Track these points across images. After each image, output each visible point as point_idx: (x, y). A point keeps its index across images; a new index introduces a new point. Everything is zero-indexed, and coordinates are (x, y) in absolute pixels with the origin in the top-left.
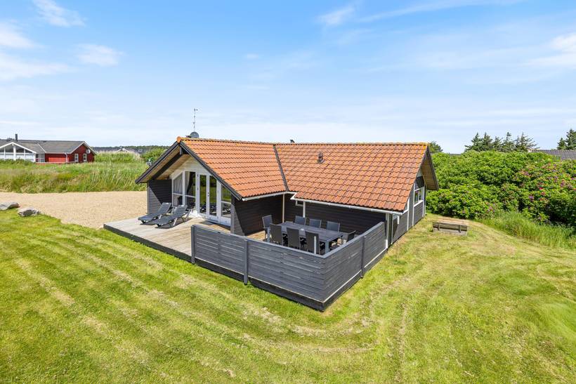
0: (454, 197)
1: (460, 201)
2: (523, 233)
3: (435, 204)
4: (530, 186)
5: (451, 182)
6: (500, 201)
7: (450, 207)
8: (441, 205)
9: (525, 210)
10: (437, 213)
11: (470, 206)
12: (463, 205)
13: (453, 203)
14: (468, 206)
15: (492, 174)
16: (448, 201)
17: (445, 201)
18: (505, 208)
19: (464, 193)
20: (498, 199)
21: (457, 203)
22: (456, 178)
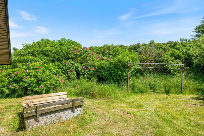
0: (28, 74)
1: (36, 77)
2: (100, 94)
3: (4, 86)
4: (80, 61)
5: (19, 62)
6: (64, 74)
7: (25, 85)
8: (14, 86)
9: (81, 77)
10: (8, 96)
11: (45, 81)
12: (39, 81)
13: (28, 80)
14: (43, 81)
15: (55, 53)
16: (21, 80)
17: (18, 80)
18: (69, 78)
19: (36, 69)
20: (62, 73)
21: (33, 79)
22: (25, 58)
